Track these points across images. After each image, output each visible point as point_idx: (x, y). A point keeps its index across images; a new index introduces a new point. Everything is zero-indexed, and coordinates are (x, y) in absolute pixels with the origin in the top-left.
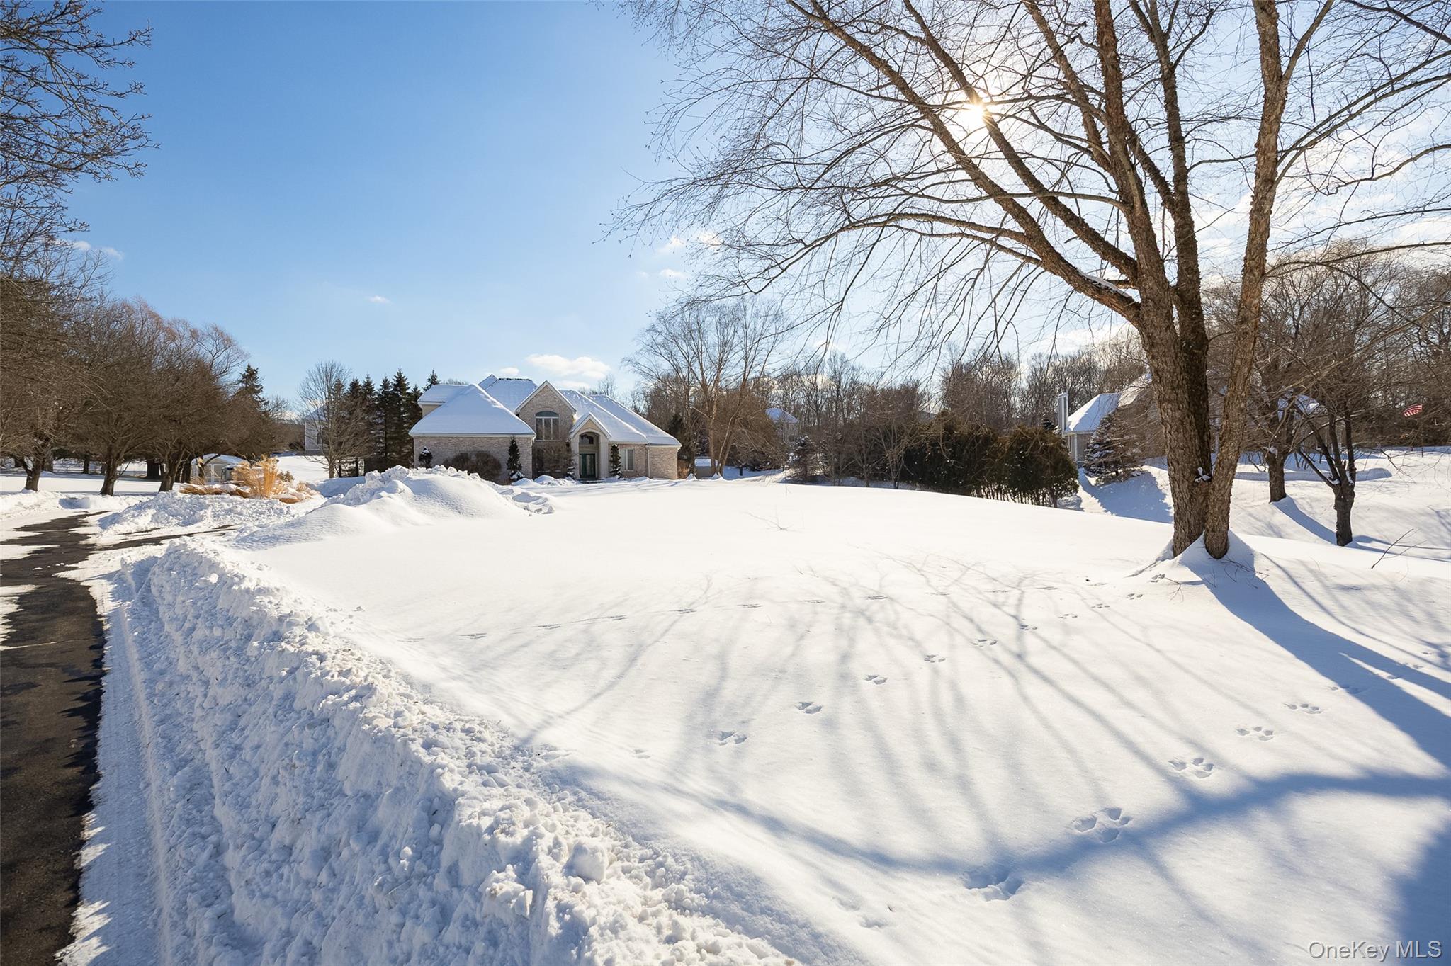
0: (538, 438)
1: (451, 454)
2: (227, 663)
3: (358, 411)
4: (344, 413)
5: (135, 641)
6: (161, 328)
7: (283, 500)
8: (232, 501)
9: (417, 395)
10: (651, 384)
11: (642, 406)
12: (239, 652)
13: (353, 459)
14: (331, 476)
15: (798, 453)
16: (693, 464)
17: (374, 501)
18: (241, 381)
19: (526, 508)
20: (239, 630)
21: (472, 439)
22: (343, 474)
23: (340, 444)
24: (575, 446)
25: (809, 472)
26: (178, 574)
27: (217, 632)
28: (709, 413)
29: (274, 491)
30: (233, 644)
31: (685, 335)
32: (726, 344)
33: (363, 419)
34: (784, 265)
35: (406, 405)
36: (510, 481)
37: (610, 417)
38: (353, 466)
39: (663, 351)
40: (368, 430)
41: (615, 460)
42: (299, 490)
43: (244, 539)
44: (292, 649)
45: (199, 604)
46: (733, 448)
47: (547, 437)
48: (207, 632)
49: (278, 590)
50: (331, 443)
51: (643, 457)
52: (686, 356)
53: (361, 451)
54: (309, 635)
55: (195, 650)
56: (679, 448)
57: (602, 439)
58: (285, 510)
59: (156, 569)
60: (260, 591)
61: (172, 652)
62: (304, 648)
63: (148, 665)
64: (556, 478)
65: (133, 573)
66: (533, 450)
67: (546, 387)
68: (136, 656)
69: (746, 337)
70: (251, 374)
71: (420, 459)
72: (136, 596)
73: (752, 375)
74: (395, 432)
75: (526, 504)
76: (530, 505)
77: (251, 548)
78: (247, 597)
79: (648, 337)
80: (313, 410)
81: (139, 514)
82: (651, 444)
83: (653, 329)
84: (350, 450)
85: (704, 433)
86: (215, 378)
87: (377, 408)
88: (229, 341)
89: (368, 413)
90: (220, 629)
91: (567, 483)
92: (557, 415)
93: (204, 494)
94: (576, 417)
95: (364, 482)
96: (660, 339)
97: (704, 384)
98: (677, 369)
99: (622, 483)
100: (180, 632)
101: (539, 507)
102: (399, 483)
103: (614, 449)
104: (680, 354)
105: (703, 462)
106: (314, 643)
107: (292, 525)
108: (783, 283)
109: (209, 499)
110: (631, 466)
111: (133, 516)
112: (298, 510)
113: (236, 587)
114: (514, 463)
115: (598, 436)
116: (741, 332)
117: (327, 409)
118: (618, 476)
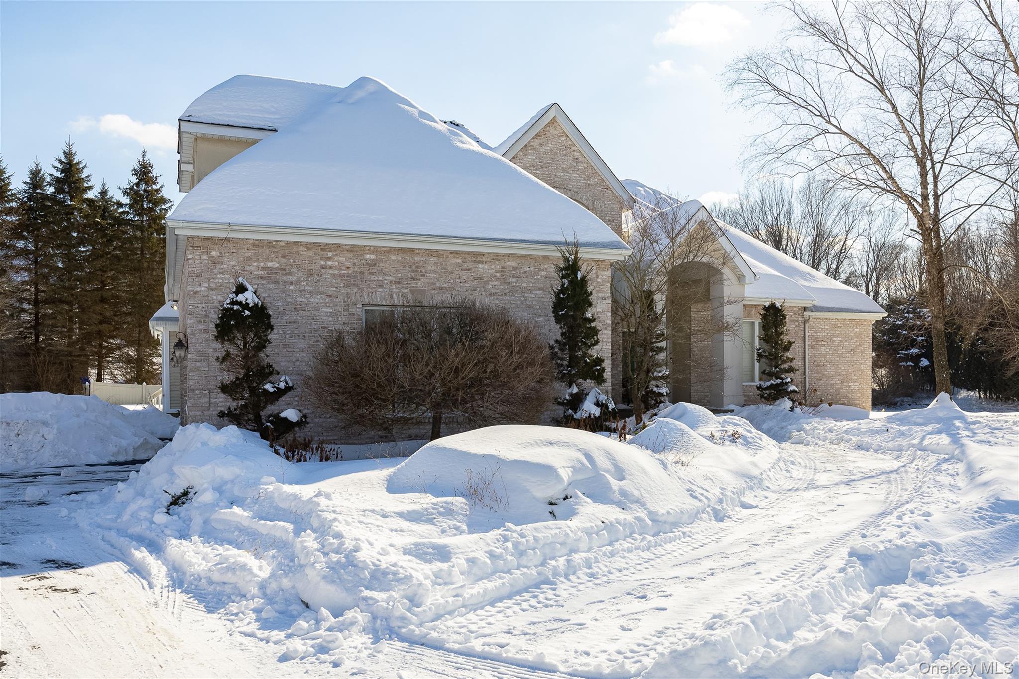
1: (332, 316)
21: (410, 258)
41: (776, 350)
56: (876, 318)
57: (724, 288)
67: (553, 124)
82: (816, 309)
118: (787, 404)
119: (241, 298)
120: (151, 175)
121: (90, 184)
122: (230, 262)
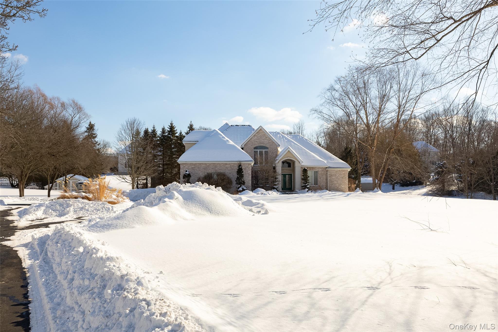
0: (255, 164)
1: (202, 174)
2: (94, 302)
3: (148, 148)
4: (140, 149)
5: (43, 284)
6: (46, 102)
7: (109, 202)
8: (83, 203)
9: (181, 137)
10: (328, 126)
11: (322, 141)
12: (100, 295)
13: (145, 177)
14: (133, 188)
15: (438, 173)
16: (359, 181)
17: (161, 204)
18: (86, 132)
19: (251, 210)
20: (99, 282)
21: (215, 165)
22: (139, 186)
23: (138, 168)
24: (279, 169)
25: (446, 188)
26: (61, 245)
27: (87, 282)
28: (372, 145)
29: (105, 197)
30: (96, 290)
31: (355, 91)
32: (384, 96)
33: (151, 153)
34: (438, 37)
35: (175, 144)
36: (237, 192)
37: (302, 149)
38: (145, 181)
39: (339, 103)
40: (153, 159)
41: (305, 178)
42: (117, 196)
43: (92, 226)
44: (130, 297)
45: (75, 264)
46: (388, 169)
47: (261, 163)
48: (81, 282)
49: (118, 258)
50: (133, 167)
51: (324, 176)
52: (355, 106)
53: (150, 172)
54: (139, 288)
55: (76, 293)
56: (349, 169)
57: (297, 164)
58: (111, 208)
59: (49, 242)
60: (108, 259)
61: (63, 293)
62: (137, 296)
63: (51, 299)
64: (267, 190)
65: (38, 244)
66: (252, 172)
67: (261, 130)
68: (45, 293)
69: (399, 90)
70: (91, 127)
71: (184, 178)
72: (41, 258)
73: (403, 117)
74: (169, 161)
75: (250, 208)
76: (253, 208)
77: (96, 231)
78: (101, 262)
79: (329, 94)
80: (123, 147)
81: (37, 210)
82: (330, 167)
83: (332, 89)
84: (143, 172)
85: (367, 159)
86: (72, 131)
87: (158, 145)
88: (80, 108)
89: (154, 149)
90: (88, 281)
91: (273, 194)
92: (267, 148)
93: (69, 198)
94: (280, 149)
95: (155, 192)
96: (337, 95)
97: (368, 125)
98: (348, 115)
99: (310, 194)
100: (66, 281)
101: (259, 209)
102: (175, 193)
103: (305, 171)
104: (351, 105)
105: (367, 180)
106: (142, 294)
107: (117, 218)
108: (438, 51)
109: (72, 201)
110: (316, 182)
111: (34, 210)
112: (118, 209)
113: (94, 256)
114: (240, 181)
115: (294, 162)
116: (395, 87)
117: (131, 146)
118: (307, 190)
119: (186, 173)
120: (193, 128)
121: (177, 132)
122: (186, 167)
